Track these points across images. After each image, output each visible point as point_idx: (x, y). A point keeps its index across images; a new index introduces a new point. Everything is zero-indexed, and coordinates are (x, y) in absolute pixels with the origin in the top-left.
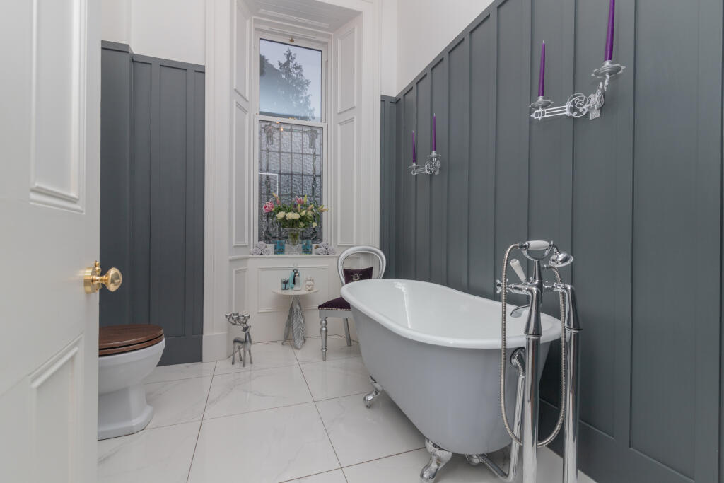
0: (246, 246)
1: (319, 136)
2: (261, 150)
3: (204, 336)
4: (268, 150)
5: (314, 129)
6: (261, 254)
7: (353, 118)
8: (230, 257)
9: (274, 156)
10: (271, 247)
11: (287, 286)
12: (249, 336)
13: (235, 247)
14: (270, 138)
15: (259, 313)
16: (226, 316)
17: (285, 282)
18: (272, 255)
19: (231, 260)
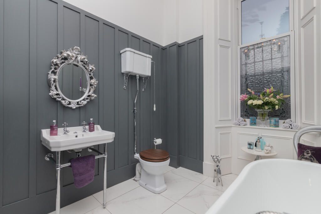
0: (231, 120)
1: (286, 43)
2: (241, 65)
3: (203, 162)
4: (246, 64)
5: (283, 39)
6: (240, 125)
7: (313, 17)
8: (216, 126)
9: (250, 66)
10: (248, 121)
11: (251, 147)
12: (220, 170)
13: (220, 120)
14: (247, 56)
15: (238, 158)
16: (211, 156)
17: (250, 144)
18: (248, 126)
19: (216, 128)
